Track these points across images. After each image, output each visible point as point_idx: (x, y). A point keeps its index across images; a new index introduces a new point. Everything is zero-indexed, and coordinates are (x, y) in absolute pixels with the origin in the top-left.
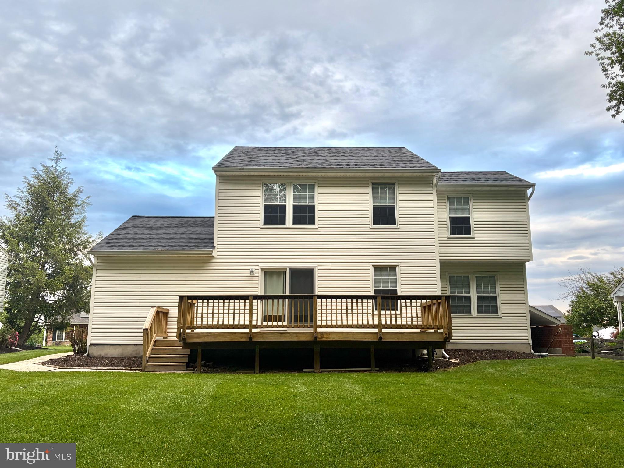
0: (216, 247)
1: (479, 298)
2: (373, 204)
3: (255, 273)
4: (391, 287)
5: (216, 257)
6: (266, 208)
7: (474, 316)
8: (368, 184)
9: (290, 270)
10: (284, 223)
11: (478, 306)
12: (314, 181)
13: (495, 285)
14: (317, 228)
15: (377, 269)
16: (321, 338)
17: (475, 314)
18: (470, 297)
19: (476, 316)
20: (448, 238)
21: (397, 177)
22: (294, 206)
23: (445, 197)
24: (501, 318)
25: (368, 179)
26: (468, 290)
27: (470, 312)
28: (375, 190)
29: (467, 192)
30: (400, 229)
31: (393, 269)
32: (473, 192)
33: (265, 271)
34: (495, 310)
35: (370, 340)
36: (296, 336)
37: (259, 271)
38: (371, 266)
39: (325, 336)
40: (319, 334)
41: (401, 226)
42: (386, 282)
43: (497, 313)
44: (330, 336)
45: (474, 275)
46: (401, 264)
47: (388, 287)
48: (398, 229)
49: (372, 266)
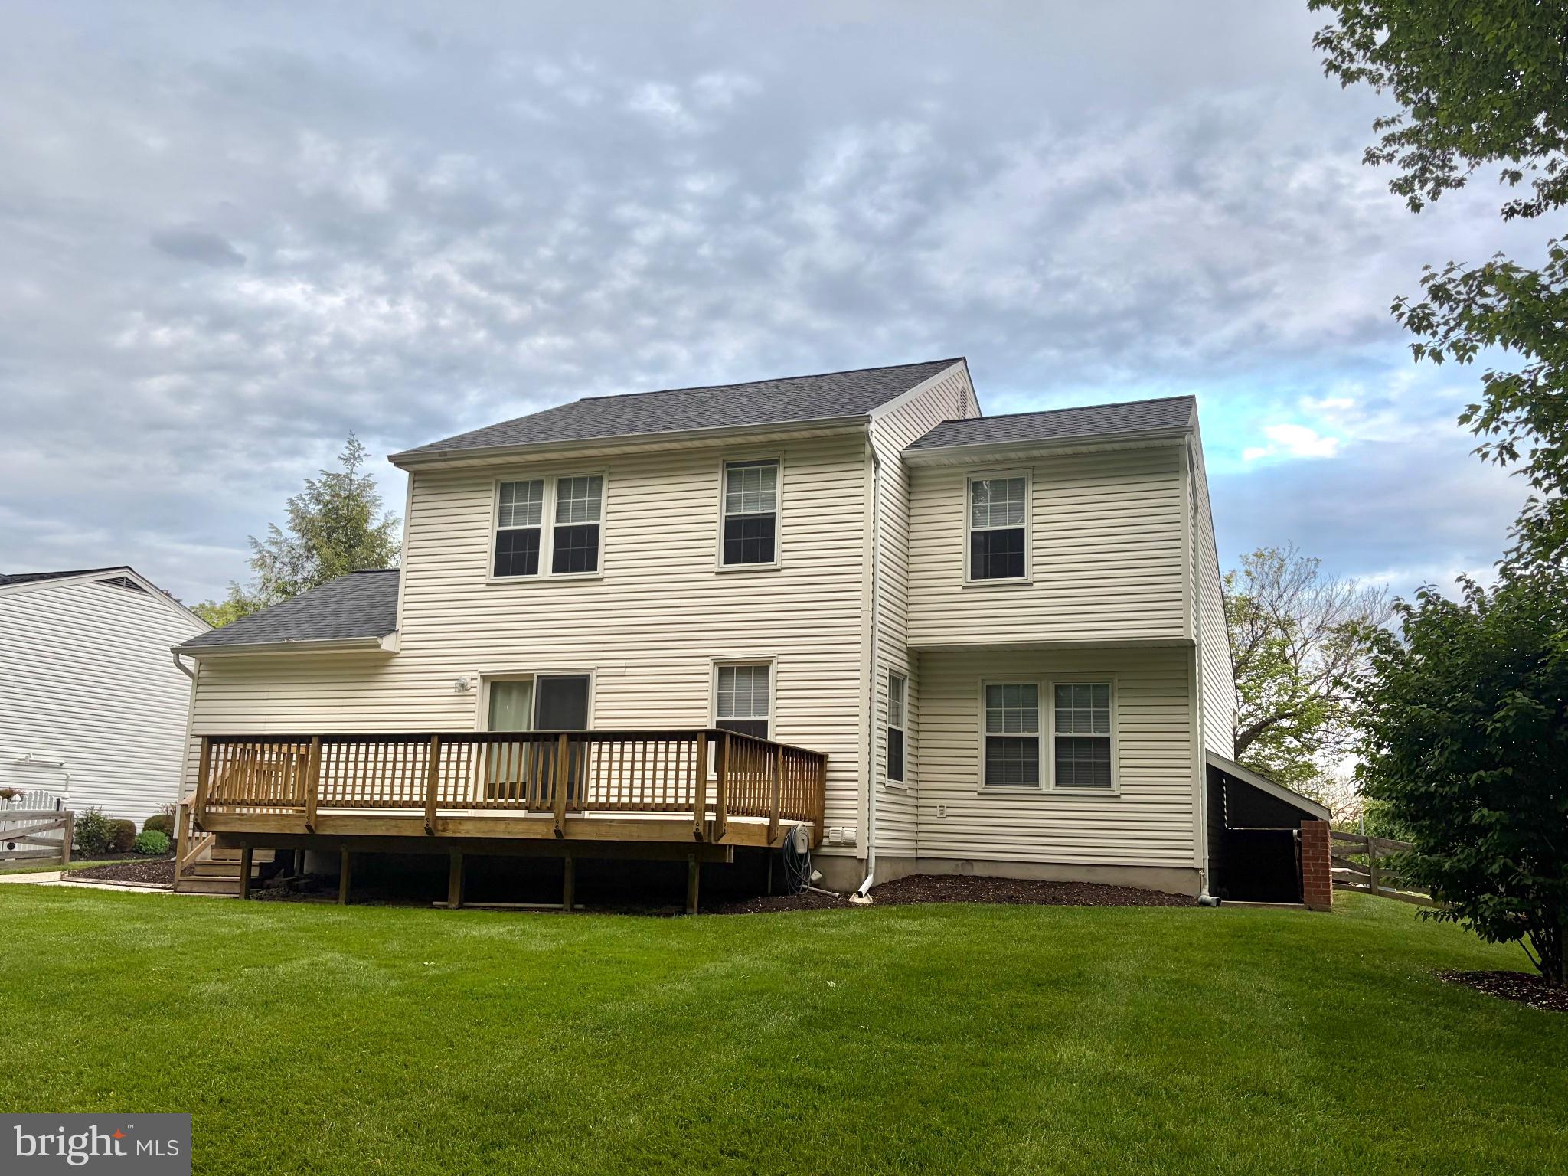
0: (400, 632)
1: (1059, 741)
2: (725, 514)
3: (469, 686)
4: (754, 714)
5: (398, 653)
6: (502, 537)
7: (1045, 791)
8: (717, 466)
9: (540, 680)
10: (534, 571)
11: (1058, 766)
12: (599, 469)
13: (1108, 707)
14: (601, 580)
15: (726, 671)
16: (444, 830)
17: (1048, 786)
18: (1036, 739)
19: (1051, 791)
20: (964, 587)
21: (783, 443)
22: (556, 529)
23: (960, 482)
24: (1118, 797)
25: (717, 454)
26: (1032, 719)
27: (1035, 781)
28: (732, 480)
29: (1012, 466)
30: (783, 571)
31: (760, 669)
32: (1034, 464)
33: (492, 683)
34: (1102, 776)
35: (539, 837)
36: (396, 826)
37: (478, 683)
38: (711, 664)
39: (451, 827)
40: (440, 822)
41: (785, 564)
42: (743, 702)
43: (1108, 784)
44: (462, 828)
45: (1050, 683)
46: (781, 657)
47: (749, 714)
48: (778, 570)
49: (714, 664)
